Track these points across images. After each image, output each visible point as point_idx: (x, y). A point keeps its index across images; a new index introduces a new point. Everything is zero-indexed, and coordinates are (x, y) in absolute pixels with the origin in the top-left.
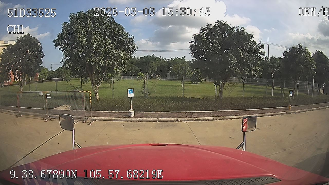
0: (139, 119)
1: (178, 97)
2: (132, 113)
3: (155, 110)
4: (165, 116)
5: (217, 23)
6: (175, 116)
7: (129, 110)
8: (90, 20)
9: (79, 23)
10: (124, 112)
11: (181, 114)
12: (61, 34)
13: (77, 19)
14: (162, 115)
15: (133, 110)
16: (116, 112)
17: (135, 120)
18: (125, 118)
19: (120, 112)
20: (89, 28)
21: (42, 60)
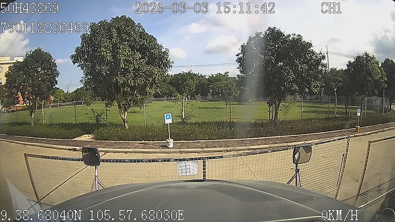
0: (180, 150)
1: (224, 121)
2: (171, 143)
3: (198, 139)
4: (211, 145)
5: (268, 30)
6: (223, 145)
7: (166, 140)
8: (114, 30)
9: (102, 34)
10: (161, 142)
11: (229, 142)
12: (80, 48)
13: (99, 30)
14: (207, 144)
15: (171, 139)
16: (150, 142)
17: (174, 151)
18: (162, 149)
19: (155, 142)
20: (114, 40)
21: (56, 80)
